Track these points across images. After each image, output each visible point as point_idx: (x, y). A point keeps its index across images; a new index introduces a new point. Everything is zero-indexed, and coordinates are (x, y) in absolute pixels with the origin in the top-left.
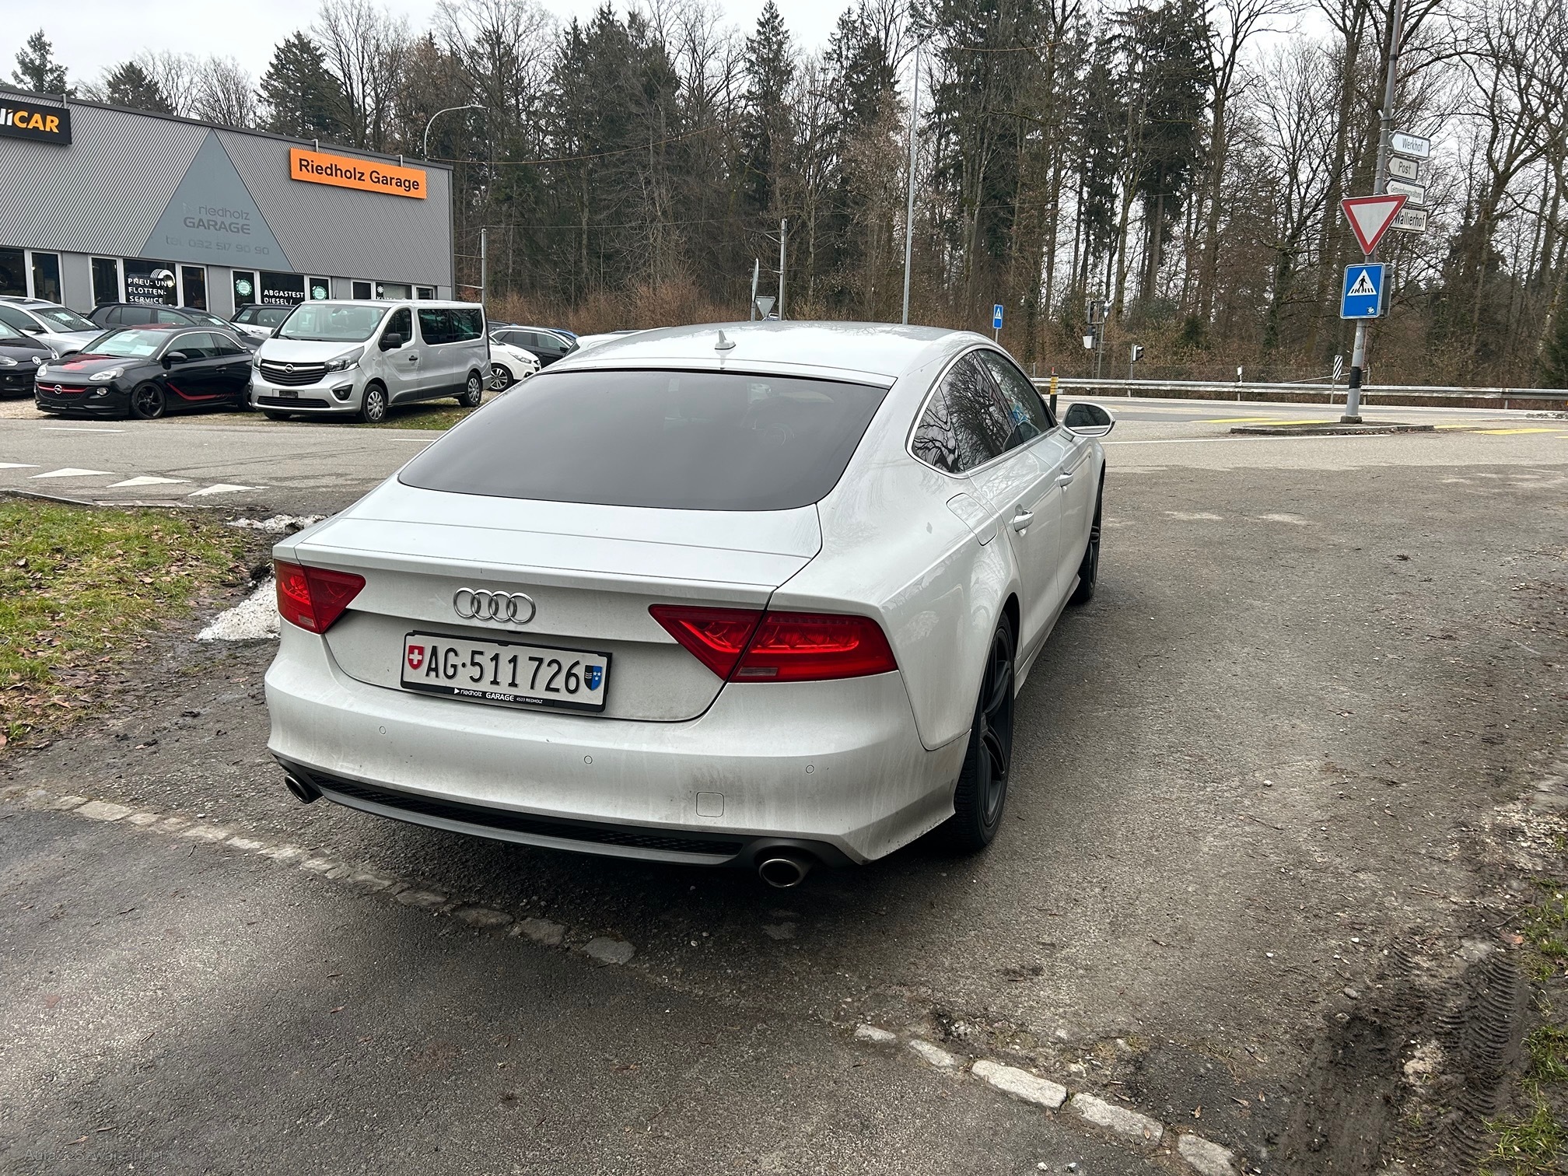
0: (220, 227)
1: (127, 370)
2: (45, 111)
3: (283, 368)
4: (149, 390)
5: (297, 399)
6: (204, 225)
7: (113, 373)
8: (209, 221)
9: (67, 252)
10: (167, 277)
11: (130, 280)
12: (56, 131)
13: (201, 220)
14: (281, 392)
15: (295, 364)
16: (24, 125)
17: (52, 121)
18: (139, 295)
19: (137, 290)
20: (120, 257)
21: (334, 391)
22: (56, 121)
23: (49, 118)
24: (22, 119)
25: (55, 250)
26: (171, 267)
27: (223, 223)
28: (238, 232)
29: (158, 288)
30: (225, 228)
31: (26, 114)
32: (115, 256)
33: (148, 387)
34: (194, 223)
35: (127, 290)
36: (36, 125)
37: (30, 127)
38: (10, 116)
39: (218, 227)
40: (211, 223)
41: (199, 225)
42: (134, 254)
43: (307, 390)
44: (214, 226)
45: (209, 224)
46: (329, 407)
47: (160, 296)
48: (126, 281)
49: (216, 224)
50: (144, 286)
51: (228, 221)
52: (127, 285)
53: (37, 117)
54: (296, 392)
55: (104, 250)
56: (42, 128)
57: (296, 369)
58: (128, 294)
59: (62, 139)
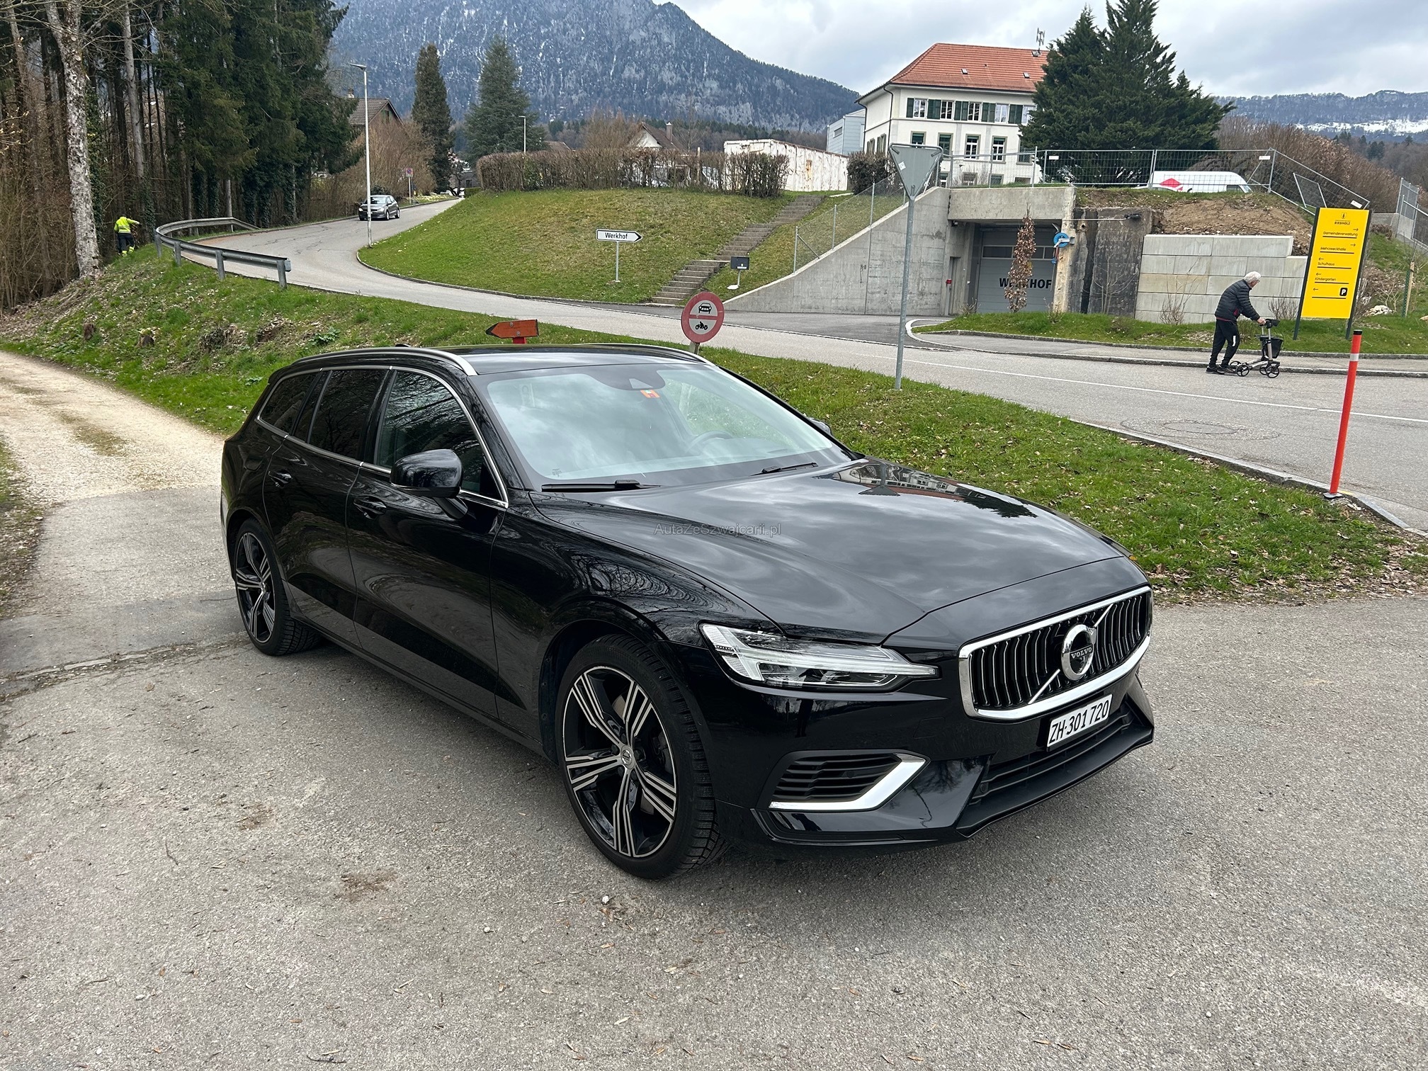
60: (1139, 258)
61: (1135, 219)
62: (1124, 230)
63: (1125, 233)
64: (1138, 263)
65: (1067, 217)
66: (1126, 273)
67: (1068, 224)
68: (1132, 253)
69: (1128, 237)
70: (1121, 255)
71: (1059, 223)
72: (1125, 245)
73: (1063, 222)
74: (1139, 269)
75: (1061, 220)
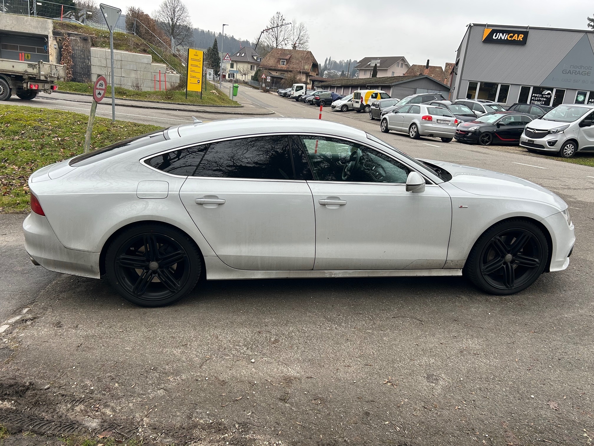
0: (578, 73)
1: (480, 127)
2: (519, 33)
3: (532, 131)
4: (487, 135)
5: (533, 144)
6: (570, 73)
7: (476, 128)
8: (573, 71)
9: (513, 84)
10: (549, 94)
11: (534, 95)
12: (521, 40)
13: (570, 71)
14: (529, 140)
15: (537, 130)
16: (510, 39)
17: (521, 36)
18: (535, 100)
19: (535, 98)
20: (532, 86)
21: (548, 142)
22: (523, 36)
23: (520, 35)
24: (510, 37)
25: (509, 84)
26: (551, 90)
27: (579, 71)
28: (585, 75)
29: (545, 98)
30: (580, 74)
31: (512, 35)
32: (530, 86)
33: (487, 134)
34: (566, 72)
35: (531, 98)
36: (515, 38)
37: (512, 39)
38: (507, 36)
39: (576, 73)
40: (574, 72)
41: (568, 73)
42: (538, 85)
43: (538, 141)
44: (575, 73)
45: (573, 72)
46: (544, 148)
47: (543, 101)
48: (532, 95)
49: (576, 72)
50: (539, 97)
51: (581, 71)
52: (532, 96)
53: (516, 35)
54: (533, 141)
55: (526, 83)
56: (516, 39)
57: (537, 132)
58: (531, 100)
59: (523, 43)
60: (89, 58)
61: (85, 40)
62: (80, 44)
63: (81, 45)
64: (89, 60)
65: (51, 35)
66: (84, 64)
67: (51, 38)
68: (86, 55)
69: (83, 48)
70: (80, 56)
71: (47, 37)
72: (82, 51)
73: (49, 37)
74: (90, 63)
75: (48, 36)
